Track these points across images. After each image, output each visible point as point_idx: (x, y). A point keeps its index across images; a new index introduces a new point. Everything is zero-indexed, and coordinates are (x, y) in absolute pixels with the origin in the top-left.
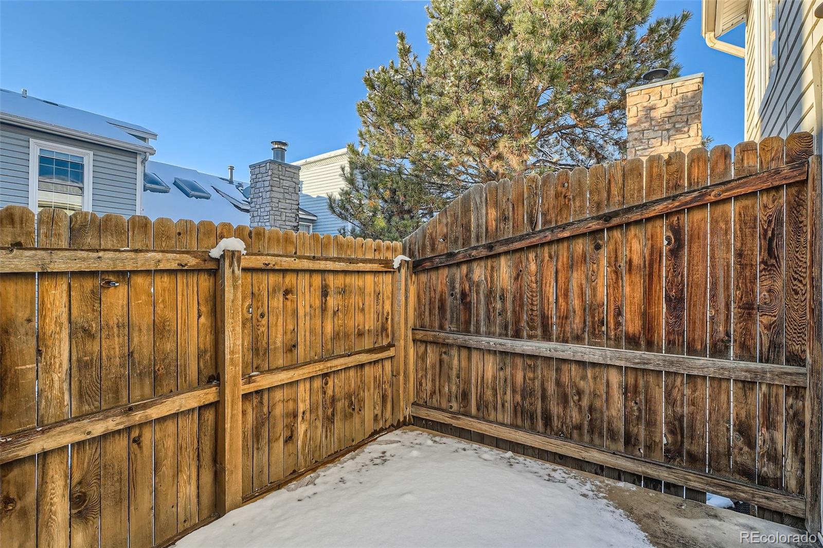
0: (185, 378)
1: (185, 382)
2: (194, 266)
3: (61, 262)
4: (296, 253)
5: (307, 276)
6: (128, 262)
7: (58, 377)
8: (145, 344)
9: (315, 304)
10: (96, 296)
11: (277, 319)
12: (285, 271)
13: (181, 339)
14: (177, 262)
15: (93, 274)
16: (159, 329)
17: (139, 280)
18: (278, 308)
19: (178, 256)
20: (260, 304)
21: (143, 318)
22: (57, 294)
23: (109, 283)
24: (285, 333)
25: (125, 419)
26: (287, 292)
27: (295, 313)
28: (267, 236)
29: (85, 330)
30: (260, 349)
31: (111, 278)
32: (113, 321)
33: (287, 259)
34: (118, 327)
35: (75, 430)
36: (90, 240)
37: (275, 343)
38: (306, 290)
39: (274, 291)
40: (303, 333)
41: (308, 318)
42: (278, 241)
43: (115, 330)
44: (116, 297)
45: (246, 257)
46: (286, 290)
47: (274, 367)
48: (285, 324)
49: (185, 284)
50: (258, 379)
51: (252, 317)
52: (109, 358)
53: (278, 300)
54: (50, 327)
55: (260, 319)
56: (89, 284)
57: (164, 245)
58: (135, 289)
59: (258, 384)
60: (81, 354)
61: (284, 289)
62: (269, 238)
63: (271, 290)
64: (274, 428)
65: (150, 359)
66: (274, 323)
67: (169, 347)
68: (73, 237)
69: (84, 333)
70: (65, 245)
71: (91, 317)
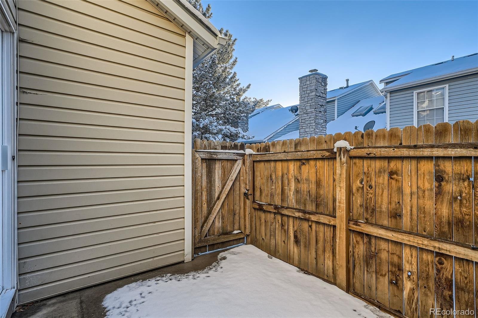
0: (328, 209)
1: (328, 211)
2: (328, 156)
4: (401, 144)
5: (414, 162)
7: (292, 193)
8: (313, 189)
9: (424, 185)
10: (300, 167)
11: (383, 191)
12: (390, 159)
13: (326, 190)
14: (321, 154)
15: (300, 160)
16: (318, 184)
17: (312, 163)
18: (383, 184)
19: (321, 152)
20: (369, 179)
21: (313, 178)
24: (390, 203)
25: (305, 215)
26: (392, 174)
27: (400, 190)
28: (374, 135)
29: (298, 179)
30: (369, 208)
31: (304, 162)
32: (304, 178)
33: (386, 149)
34: (306, 180)
35: (294, 212)
36: (299, 148)
37: (381, 207)
38: (413, 173)
39: (380, 172)
40: (409, 208)
41: (415, 197)
42: (384, 136)
43: (305, 181)
44: (305, 169)
45: (355, 150)
46: (391, 172)
47: (380, 224)
48: (389, 196)
49: (328, 165)
50: (362, 225)
51: (363, 186)
52: (303, 191)
53: (384, 178)
54: (290, 177)
55: (369, 189)
56: (298, 163)
57: (320, 147)
58: (311, 166)
59: (362, 228)
60: (296, 187)
61: (389, 171)
62: (376, 136)
63: (377, 171)
64: (380, 265)
65: (315, 195)
66: (380, 194)
67: (322, 192)
68: (295, 148)
69: (298, 181)
70: (293, 150)
71: (299, 175)
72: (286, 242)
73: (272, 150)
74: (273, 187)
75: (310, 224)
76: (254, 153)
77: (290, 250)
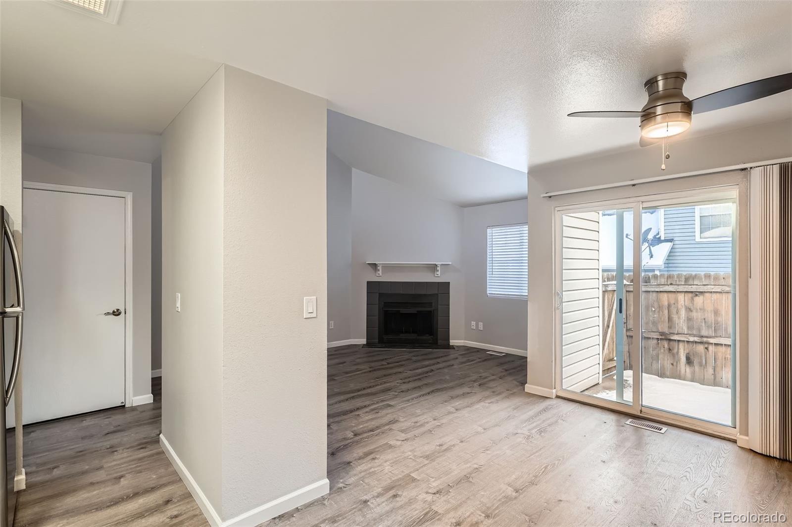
3: (681, 288)
6: (702, 289)
10: (692, 299)
15: (692, 292)
17: (707, 295)
21: (709, 307)
22: (681, 297)
23: (697, 295)
25: (700, 339)
29: (689, 309)
31: (698, 294)
32: (697, 308)
34: (700, 309)
35: (686, 337)
36: (691, 282)
44: (699, 300)
54: (680, 306)
56: (690, 295)
58: (706, 298)
60: (688, 316)
67: (719, 319)
68: (685, 281)
69: (689, 310)
70: (683, 283)
71: (691, 305)
72: (675, 364)
73: (653, 282)
74: (655, 316)
75: (706, 346)
76: (628, 283)
77: (680, 371)
